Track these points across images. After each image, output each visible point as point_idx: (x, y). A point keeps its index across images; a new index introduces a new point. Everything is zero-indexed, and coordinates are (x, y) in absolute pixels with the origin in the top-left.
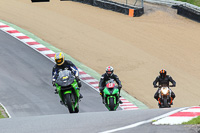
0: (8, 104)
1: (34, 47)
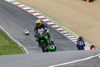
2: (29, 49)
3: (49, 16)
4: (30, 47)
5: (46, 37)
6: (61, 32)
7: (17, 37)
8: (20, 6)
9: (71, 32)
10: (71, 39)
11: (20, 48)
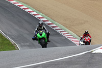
0: (19, 43)
1: (31, 13)
10: (64, 35)
11: (12, 45)
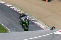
2: (11, 30)
3: (23, 10)
4: (12, 29)
5: (26, 22)
6: (31, 20)
7: (4, 23)
8: (6, 4)
9: (37, 19)
10: (37, 24)
11: (6, 30)
